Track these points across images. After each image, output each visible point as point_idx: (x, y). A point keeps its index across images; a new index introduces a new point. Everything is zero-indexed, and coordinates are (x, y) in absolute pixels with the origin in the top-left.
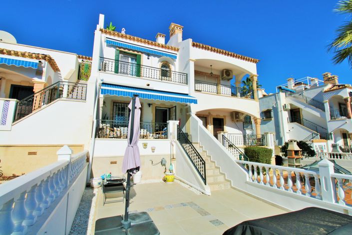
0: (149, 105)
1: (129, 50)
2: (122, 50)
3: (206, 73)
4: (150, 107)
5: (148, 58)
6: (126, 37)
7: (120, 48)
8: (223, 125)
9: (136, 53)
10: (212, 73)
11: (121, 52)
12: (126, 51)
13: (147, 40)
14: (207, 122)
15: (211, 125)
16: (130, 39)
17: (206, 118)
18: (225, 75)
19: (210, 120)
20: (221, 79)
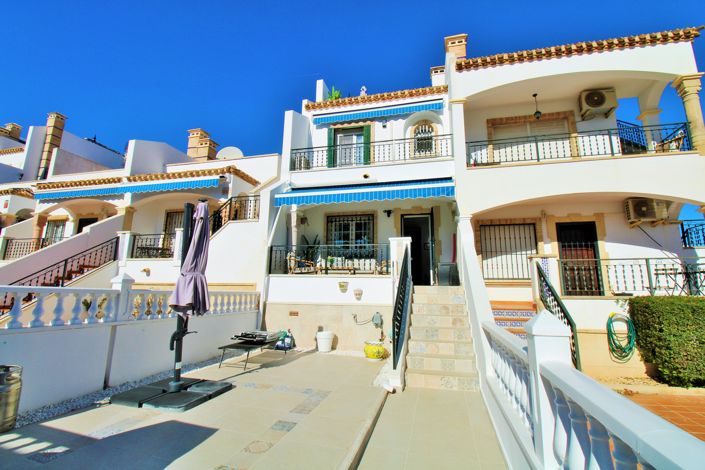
0: (389, 213)
1: (350, 122)
2: (339, 126)
3: (525, 117)
4: (389, 216)
5: (384, 127)
6: (344, 104)
7: (335, 124)
8: (596, 240)
9: (361, 124)
10: (538, 112)
11: (337, 131)
12: (346, 126)
13: (379, 95)
14: (538, 235)
15: (553, 241)
16: (351, 103)
17: (534, 224)
18: (585, 107)
19: (548, 229)
20: (578, 118)
